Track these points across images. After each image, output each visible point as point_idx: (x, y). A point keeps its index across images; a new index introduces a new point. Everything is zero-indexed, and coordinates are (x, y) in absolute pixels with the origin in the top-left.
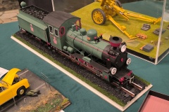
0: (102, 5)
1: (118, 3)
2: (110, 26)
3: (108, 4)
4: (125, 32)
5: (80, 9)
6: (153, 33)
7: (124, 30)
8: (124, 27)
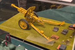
0: (25, 16)
1: (35, 14)
2: (32, 30)
3: (29, 16)
4: (43, 35)
5: (11, 18)
6: (62, 33)
7: (43, 33)
8: (42, 32)
